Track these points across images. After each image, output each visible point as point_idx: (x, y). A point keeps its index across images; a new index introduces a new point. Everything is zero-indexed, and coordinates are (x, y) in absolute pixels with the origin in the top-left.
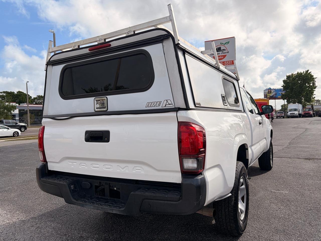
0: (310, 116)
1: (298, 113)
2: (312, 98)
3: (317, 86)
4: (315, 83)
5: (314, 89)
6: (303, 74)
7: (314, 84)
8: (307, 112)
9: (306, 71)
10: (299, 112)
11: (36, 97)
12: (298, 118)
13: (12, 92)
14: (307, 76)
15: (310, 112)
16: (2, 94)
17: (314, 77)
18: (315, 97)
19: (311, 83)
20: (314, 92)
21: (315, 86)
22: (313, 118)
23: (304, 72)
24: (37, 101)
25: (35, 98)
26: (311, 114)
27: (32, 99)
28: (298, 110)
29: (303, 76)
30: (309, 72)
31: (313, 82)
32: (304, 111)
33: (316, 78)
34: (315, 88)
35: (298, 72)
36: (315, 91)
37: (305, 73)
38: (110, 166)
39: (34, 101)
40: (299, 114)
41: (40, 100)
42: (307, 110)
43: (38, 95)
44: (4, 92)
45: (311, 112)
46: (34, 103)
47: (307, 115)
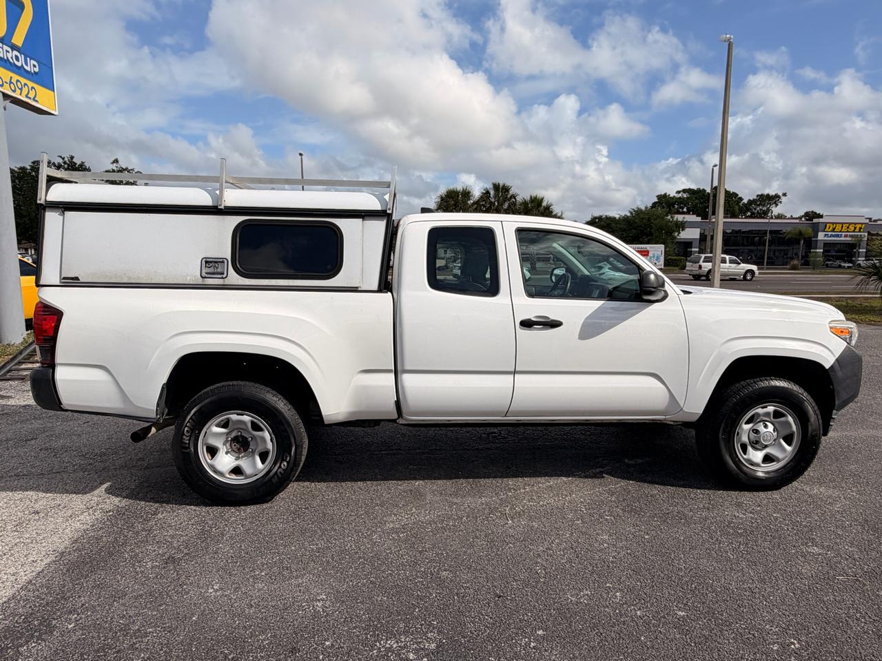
11: (754, 199)
13: (701, 189)
16: (680, 195)
24: (755, 209)
25: (750, 202)
27: (744, 204)
39: (748, 210)
41: (764, 206)
43: (760, 194)
44: (684, 191)
46: (749, 214)
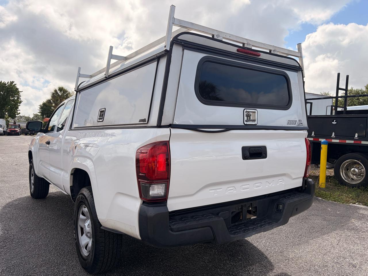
0: (17, 134)
1: (2, 130)
2: (16, 114)
3: (22, 101)
4: (20, 97)
5: (18, 104)
6: (7, 85)
7: (18, 98)
8: (13, 129)
9: (11, 82)
10: (4, 128)
12: (3, 135)
14: (11, 88)
15: (16, 129)
17: (20, 90)
18: (20, 113)
19: (15, 97)
20: (19, 107)
21: (20, 100)
22: (20, 136)
23: (8, 82)
26: (17, 131)
28: (3, 127)
29: (7, 86)
30: (14, 84)
31: (18, 96)
32: (10, 128)
33: (21, 92)
34: (21, 102)
35: (1, 81)
36: (20, 105)
37: (9, 84)
38: (259, 184)
40: (4, 131)
42: (13, 127)
45: (18, 130)
47: (13, 133)
